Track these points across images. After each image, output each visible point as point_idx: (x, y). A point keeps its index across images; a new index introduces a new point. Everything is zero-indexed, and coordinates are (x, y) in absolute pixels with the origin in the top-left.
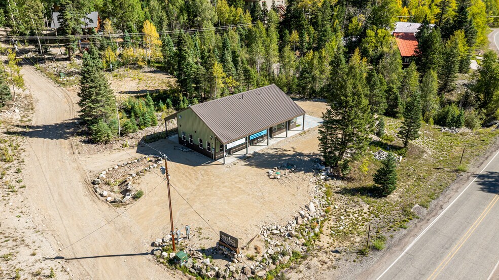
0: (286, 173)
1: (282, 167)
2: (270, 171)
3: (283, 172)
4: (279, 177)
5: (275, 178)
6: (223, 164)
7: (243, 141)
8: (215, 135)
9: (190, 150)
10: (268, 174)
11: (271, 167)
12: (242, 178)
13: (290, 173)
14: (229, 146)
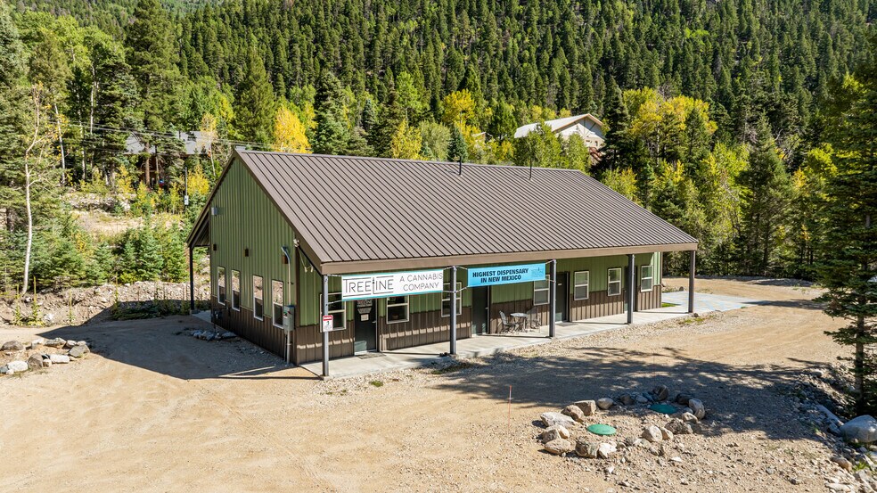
0: (655, 432)
1: (622, 403)
2: (553, 415)
3: (630, 424)
4: (607, 448)
5: (580, 452)
6: (320, 378)
7: (432, 282)
8: (298, 235)
9: (228, 334)
10: (537, 431)
11: (561, 401)
12: (376, 440)
13: (680, 431)
14: (355, 288)
